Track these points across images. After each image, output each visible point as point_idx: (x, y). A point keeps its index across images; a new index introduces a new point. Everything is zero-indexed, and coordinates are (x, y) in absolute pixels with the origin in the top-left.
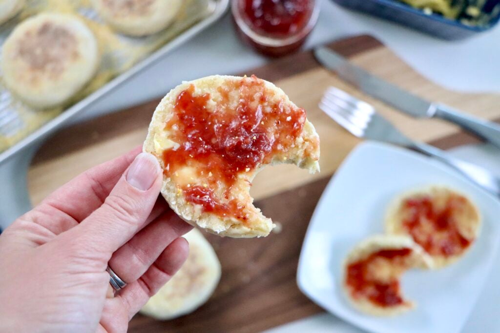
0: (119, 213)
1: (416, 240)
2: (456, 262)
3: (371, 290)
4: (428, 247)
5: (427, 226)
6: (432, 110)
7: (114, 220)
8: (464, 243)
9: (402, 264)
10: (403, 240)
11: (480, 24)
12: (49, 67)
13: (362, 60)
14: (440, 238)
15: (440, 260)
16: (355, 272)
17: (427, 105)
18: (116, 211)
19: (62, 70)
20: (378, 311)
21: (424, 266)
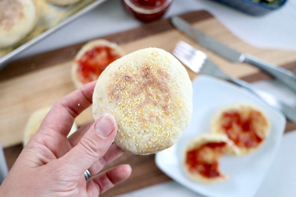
0: (88, 151)
1: (230, 137)
2: (253, 152)
3: (201, 167)
4: (237, 142)
5: (236, 129)
6: (242, 58)
7: (85, 155)
8: (259, 140)
9: (221, 152)
10: (222, 137)
11: (274, 6)
12: (5, 22)
13: (200, 26)
14: (244, 136)
15: (244, 150)
16: (191, 156)
17: (239, 55)
18: (87, 150)
19: (13, 24)
20: (205, 180)
21: (234, 153)
